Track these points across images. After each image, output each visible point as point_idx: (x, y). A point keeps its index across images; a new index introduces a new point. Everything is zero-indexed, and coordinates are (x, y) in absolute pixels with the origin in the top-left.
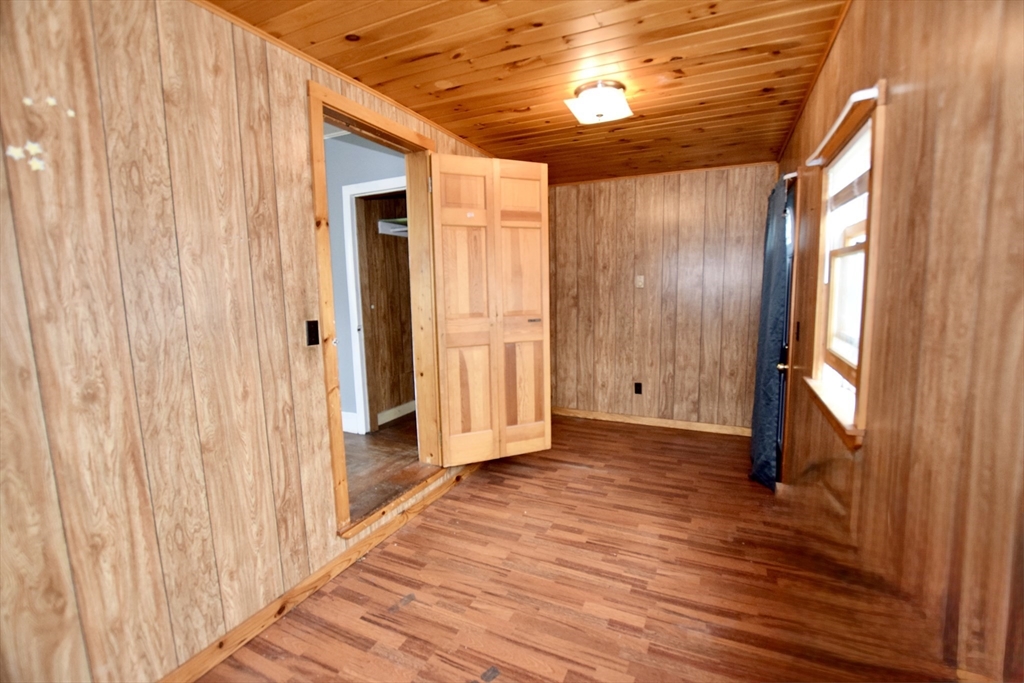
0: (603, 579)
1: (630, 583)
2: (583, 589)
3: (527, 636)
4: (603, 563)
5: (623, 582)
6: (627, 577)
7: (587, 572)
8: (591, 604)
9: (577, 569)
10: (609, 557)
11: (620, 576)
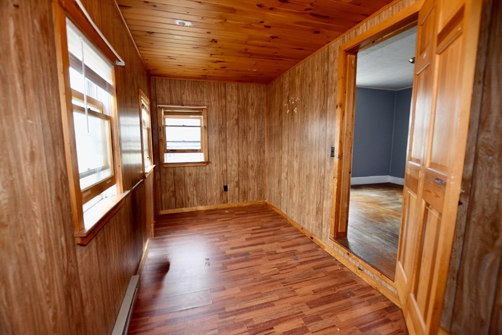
0: (242, 307)
1: (228, 312)
2: (246, 296)
3: (248, 270)
4: (250, 318)
5: (232, 312)
6: (232, 315)
7: (253, 306)
8: (237, 292)
9: (259, 305)
10: (250, 324)
11: (236, 315)
